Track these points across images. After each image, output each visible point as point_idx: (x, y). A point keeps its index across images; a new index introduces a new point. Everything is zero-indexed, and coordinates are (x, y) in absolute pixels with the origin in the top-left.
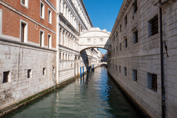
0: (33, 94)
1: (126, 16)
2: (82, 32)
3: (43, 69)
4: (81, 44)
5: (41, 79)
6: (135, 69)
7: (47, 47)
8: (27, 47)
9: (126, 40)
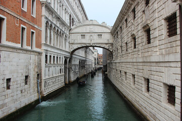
0: (13, 110)
1: (134, 8)
2: (74, 26)
3: (25, 78)
4: (72, 42)
5: (23, 91)
6: (146, 77)
7: (29, 48)
8: (5, 49)
9: (135, 39)
